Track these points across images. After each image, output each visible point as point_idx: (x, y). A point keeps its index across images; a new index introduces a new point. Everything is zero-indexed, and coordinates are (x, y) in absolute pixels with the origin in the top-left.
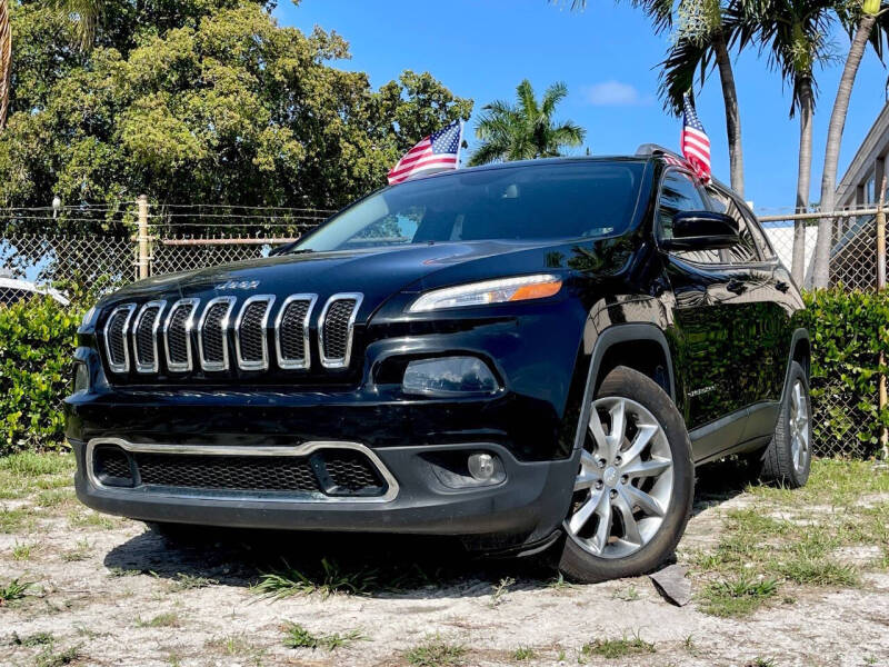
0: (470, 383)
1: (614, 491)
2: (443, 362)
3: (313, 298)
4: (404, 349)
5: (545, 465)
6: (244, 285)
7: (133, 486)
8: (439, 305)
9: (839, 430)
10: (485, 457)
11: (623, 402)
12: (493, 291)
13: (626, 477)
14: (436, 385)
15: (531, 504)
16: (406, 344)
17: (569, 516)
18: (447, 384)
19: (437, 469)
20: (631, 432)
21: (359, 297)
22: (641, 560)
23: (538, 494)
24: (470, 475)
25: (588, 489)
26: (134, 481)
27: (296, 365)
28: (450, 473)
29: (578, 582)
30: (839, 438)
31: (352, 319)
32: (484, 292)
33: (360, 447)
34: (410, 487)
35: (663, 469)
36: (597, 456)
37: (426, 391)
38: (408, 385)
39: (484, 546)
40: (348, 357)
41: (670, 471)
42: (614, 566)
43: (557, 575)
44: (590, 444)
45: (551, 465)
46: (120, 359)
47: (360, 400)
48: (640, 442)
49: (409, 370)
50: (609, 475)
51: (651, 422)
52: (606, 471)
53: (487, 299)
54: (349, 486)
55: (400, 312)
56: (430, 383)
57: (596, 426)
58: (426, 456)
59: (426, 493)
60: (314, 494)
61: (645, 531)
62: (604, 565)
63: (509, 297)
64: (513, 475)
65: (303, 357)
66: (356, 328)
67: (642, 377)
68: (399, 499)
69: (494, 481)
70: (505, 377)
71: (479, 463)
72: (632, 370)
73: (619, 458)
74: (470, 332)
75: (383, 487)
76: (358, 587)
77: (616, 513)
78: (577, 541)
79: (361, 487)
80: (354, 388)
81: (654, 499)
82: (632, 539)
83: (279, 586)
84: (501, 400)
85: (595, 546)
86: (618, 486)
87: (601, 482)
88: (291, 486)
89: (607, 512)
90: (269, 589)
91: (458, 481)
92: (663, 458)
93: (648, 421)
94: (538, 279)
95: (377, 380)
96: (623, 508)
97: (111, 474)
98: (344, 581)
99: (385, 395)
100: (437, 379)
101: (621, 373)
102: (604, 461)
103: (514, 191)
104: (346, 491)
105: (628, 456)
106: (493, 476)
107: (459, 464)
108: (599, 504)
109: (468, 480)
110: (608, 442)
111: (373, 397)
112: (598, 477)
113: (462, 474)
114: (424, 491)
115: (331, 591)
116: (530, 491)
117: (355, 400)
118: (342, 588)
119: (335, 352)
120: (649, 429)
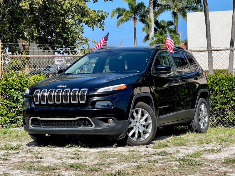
0: (108, 106)
1: (139, 128)
2: (103, 102)
3: (78, 89)
4: (95, 100)
5: (122, 122)
6: (63, 86)
7: (40, 127)
8: (102, 91)
9: (231, 119)
10: (111, 120)
11: (141, 109)
12: (113, 88)
13: (141, 125)
14: (102, 106)
15: (120, 129)
16: (96, 99)
17: (129, 132)
18: (104, 106)
19: (102, 122)
20: (143, 115)
21: (87, 89)
22: (144, 142)
23: (121, 127)
24: (108, 123)
25: (133, 127)
26: (40, 126)
27: (75, 102)
28: (104, 123)
29: (130, 146)
30: (231, 121)
31: (86, 94)
32: (111, 88)
33: (87, 118)
34: (97, 125)
35: (150, 123)
36: (135, 121)
37: (100, 107)
38: (96, 106)
39: (111, 138)
40: (85, 101)
41: (151, 124)
42: (139, 143)
43: (126, 145)
44: (133, 118)
45: (124, 121)
46: (37, 101)
47: (87, 109)
48: (145, 118)
49: (96, 103)
50: (138, 124)
51: (147, 113)
52: (137, 124)
53: (111, 90)
54: (85, 125)
55: (95, 92)
56: (101, 106)
57: (135, 114)
58: (100, 119)
59: (100, 126)
60: (78, 127)
61: (146, 136)
62: (136, 143)
63: (116, 89)
64: (116, 123)
65: (76, 101)
66: (87, 95)
67: (145, 104)
68: (95, 127)
69: (113, 124)
70: (115, 104)
71: (110, 121)
72: (143, 103)
73: (140, 121)
74: (108, 96)
75: (92, 125)
76: (86, 146)
77: (139, 133)
78: (131, 137)
79: (87, 125)
80: (86, 107)
81: (148, 130)
82: (143, 138)
83: (70, 146)
84: (114, 109)
85: (135, 139)
86: (140, 127)
87: (136, 126)
88: (73, 126)
89: (137, 132)
90: (68, 147)
91: (106, 124)
92: (150, 121)
93: (146, 113)
94: (122, 85)
95: (90, 105)
96: (141, 131)
97: (34, 125)
98: (84, 145)
99: (92, 108)
100: (102, 105)
101: (140, 103)
102: (137, 122)
103: (121, 57)
104: (85, 126)
105: (142, 121)
106: (113, 123)
107: (106, 121)
108: (135, 130)
109: (108, 124)
110: (137, 118)
111: (90, 108)
112: (135, 125)
113: (107, 123)
114: (99, 126)
115: (81, 147)
116: (120, 126)
117: (86, 109)
118: (83, 147)
119: (82, 100)
120: (147, 115)
